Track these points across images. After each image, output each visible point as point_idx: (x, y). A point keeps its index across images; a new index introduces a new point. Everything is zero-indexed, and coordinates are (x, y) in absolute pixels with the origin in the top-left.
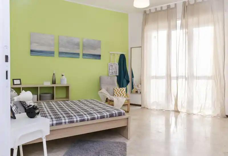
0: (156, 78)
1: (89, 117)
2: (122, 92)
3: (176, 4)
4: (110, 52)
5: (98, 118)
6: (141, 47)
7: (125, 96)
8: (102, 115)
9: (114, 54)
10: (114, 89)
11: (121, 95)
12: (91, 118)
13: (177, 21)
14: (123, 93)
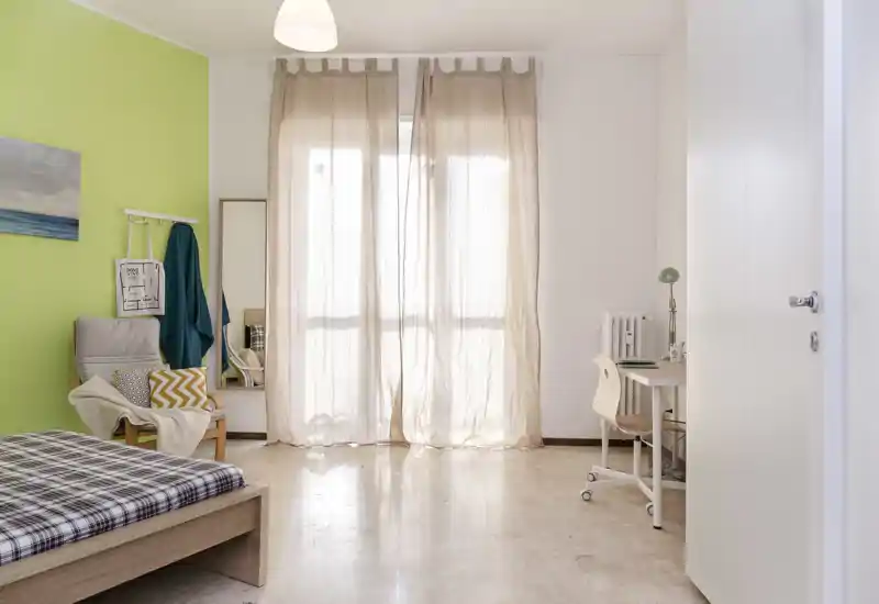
0: (326, 322)
1: (83, 524)
2: (188, 388)
3: (395, 61)
4: (127, 211)
5: (126, 522)
6: (264, 201)
7: (205, 404)
8: (146, 502)
9: (144, 218)
10: (149, 377)
11: (186, 399)
12: (92, 526)
13: (401, 124)
14: (194, 393)
